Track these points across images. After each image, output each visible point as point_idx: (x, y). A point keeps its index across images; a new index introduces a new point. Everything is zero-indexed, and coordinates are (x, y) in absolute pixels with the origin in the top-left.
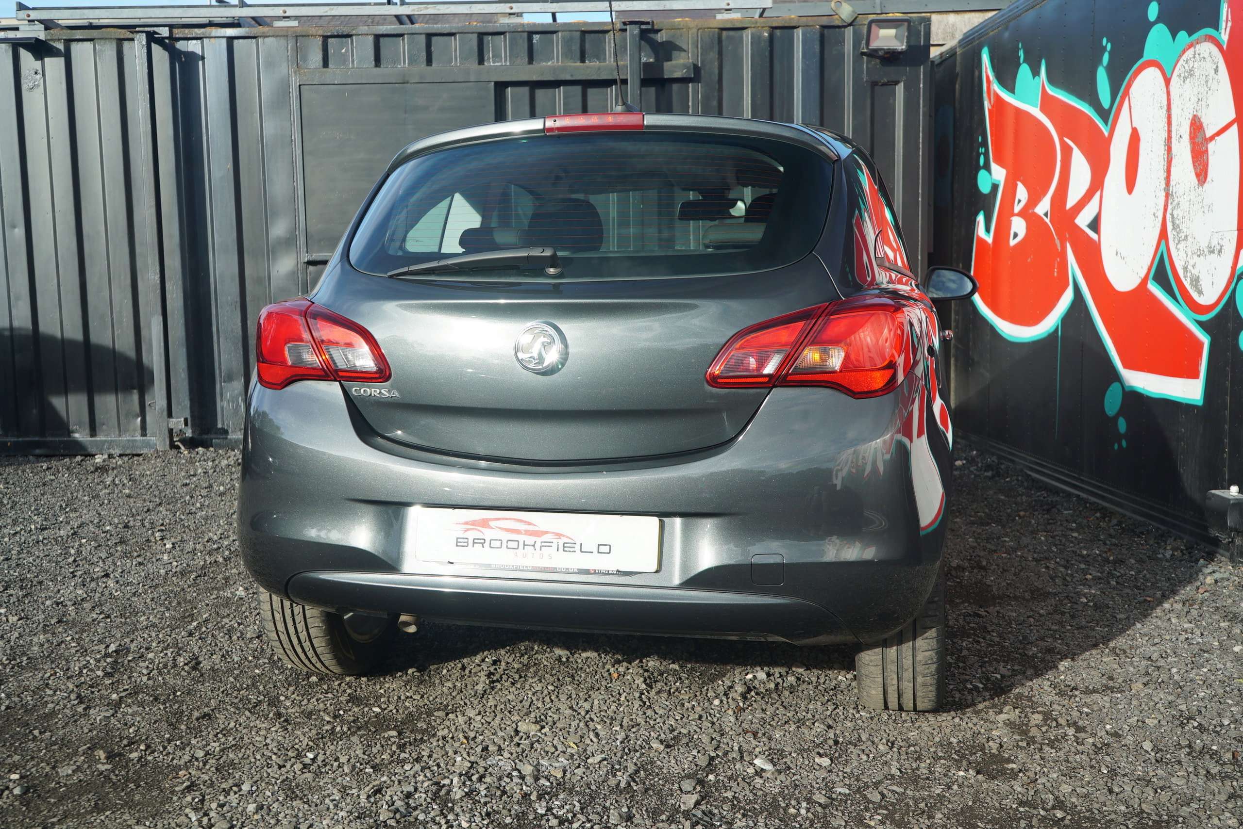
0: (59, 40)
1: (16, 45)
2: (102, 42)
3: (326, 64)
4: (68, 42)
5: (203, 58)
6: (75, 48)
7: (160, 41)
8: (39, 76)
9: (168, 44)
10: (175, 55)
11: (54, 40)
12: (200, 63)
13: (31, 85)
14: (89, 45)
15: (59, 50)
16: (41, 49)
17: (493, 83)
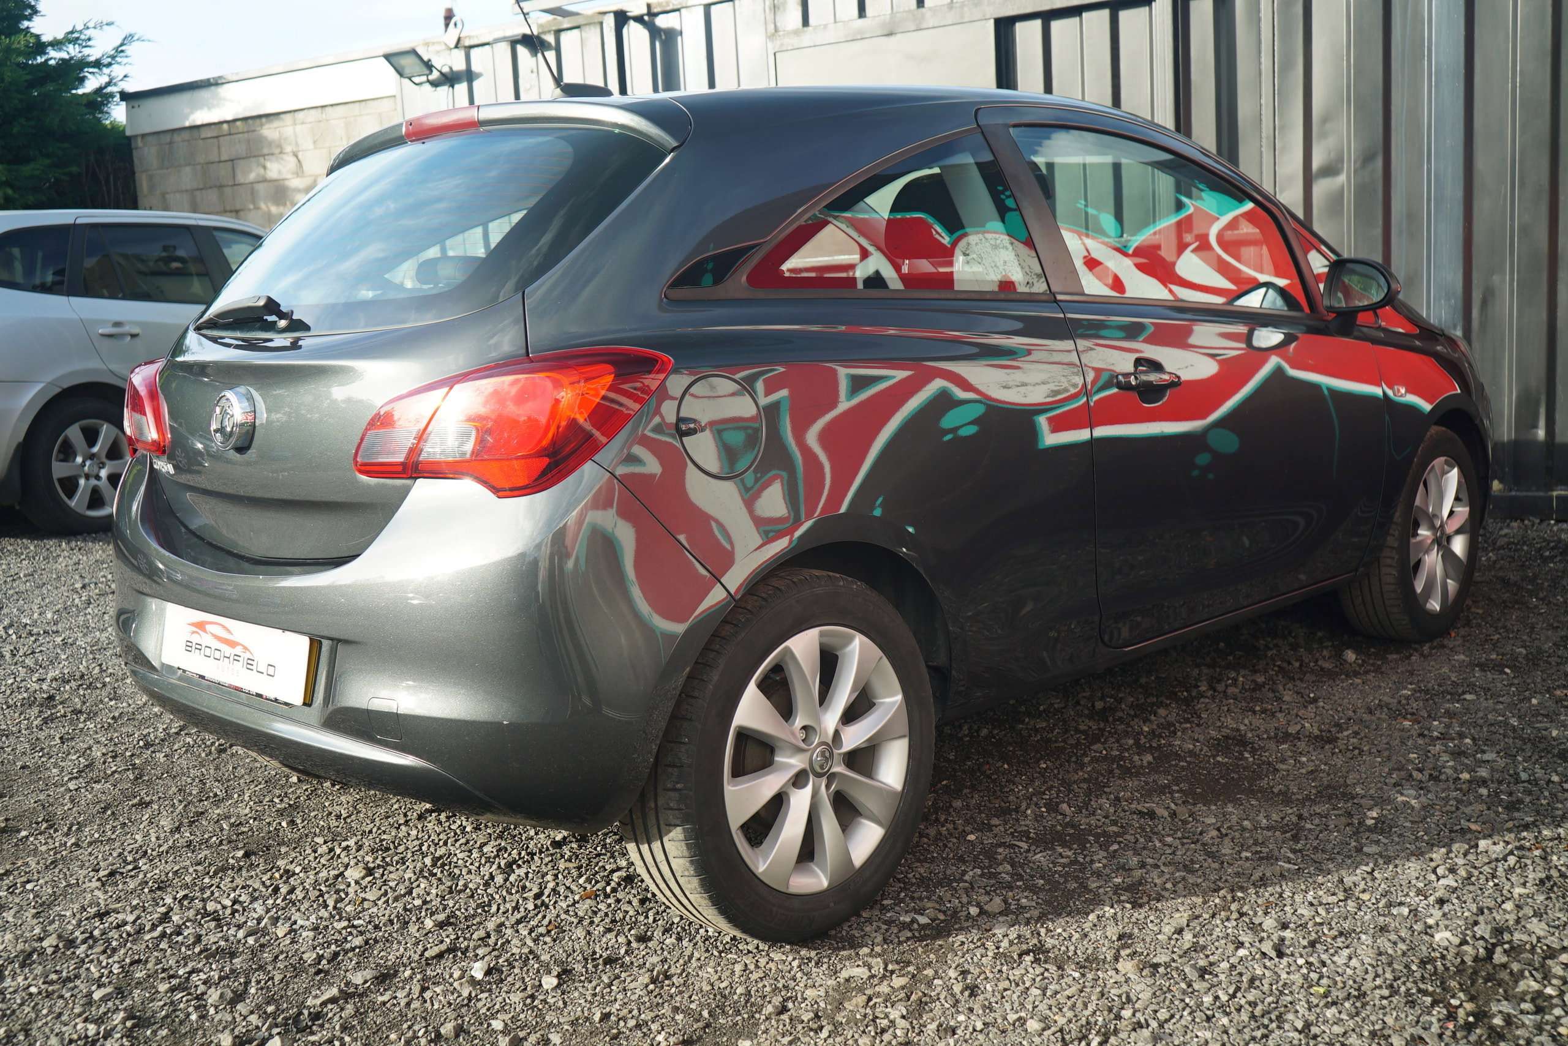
0: (549, 32)
1: (514, 43)
2: (587, 28)
3: (806, 22)
4: (558, 32)
5: (681, 33)
6: (564, 37)
7: (639, 19)
8: (535, 74)
9: (647, 20)
10: (655, 32)
11: (544, 33)
12: (679, 38)
13: (528, 86)
14: (576, 32)
15: (549, 44)
16: (533, 43)
17: (992, 22)
